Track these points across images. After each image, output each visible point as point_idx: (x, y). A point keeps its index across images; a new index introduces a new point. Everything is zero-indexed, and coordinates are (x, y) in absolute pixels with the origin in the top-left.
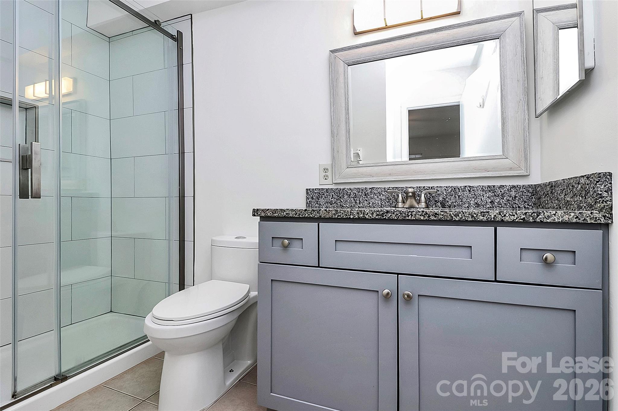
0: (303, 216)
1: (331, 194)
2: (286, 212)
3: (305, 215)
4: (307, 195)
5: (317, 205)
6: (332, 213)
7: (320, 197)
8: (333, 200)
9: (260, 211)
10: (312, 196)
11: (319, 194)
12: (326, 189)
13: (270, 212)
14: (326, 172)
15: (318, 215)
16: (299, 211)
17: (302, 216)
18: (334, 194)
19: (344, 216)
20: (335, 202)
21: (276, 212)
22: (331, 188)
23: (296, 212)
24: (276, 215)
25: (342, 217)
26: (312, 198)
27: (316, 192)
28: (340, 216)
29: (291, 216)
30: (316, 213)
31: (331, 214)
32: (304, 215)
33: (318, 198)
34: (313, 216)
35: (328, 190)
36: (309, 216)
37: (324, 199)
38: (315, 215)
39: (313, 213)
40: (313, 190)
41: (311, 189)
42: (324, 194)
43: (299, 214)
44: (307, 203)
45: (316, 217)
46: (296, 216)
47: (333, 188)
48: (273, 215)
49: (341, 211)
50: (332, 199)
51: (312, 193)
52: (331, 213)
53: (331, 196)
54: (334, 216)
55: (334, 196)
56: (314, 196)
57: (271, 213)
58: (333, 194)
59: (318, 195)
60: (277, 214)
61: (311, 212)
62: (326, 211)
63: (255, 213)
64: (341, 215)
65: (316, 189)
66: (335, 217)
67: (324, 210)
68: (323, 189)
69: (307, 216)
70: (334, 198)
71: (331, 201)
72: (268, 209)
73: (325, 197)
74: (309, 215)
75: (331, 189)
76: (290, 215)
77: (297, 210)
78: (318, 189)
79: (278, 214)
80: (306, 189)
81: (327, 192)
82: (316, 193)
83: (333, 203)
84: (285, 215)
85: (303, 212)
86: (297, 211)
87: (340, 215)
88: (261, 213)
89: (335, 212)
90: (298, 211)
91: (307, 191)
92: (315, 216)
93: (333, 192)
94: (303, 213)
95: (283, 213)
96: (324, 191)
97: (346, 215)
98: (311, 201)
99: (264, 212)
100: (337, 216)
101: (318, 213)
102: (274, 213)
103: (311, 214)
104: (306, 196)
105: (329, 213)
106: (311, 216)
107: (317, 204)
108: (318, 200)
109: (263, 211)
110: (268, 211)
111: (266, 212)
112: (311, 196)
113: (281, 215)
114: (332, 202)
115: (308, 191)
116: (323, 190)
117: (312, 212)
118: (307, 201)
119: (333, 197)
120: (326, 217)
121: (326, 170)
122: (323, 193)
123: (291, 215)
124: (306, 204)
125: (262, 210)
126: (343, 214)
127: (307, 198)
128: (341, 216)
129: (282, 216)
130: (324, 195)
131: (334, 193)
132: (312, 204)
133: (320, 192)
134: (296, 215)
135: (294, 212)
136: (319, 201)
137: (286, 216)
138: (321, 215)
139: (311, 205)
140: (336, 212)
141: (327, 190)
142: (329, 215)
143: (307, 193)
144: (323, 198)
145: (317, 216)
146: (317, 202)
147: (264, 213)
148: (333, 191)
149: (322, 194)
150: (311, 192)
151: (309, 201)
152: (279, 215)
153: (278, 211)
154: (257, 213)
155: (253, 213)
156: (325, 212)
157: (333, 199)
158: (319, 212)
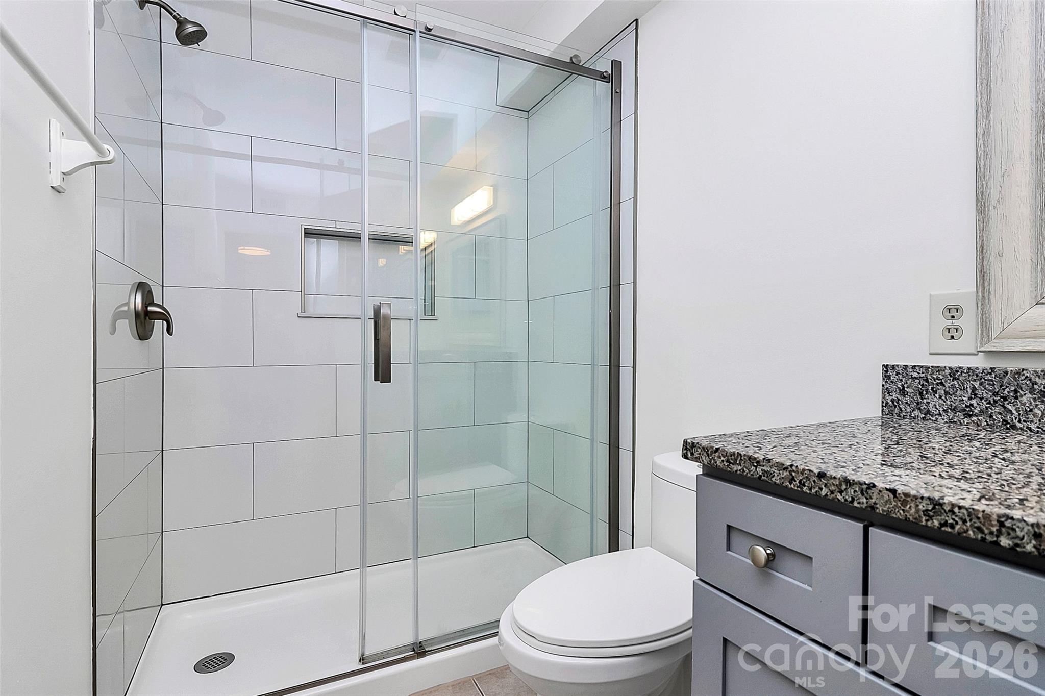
0: (813, 491)
1: (968, 386)
2: (763, 468)
3: (821, 489)
4: (886, 382)
5: (917, 413)
6: (917, 506)
7: (927, 391)
8: (975, 405)
9: (699, 450)
10: (903, 386)
11: (927, 381)
12: (950, 368)
13: (722, 458)
14: (953, 317)
15: (865, 500)
16: (802, 473)
17: (810, 489)
18: (981, 384)
19: (971, 532)
20: (981, 411)
21: (736, 460)
22: (969, 366)
23: (791, 474)
24: (735, 469)
25: (959, 534)
26: (903, 392)
27: (915, 375)
28: (952, 526)
29: (778, 482)
30: (855, 491)
31: (913, 510)
32: (817, 489)
33: (921, 394)
34: (846, 500)
35: (957, 371)
36: (832, 495)
37: (940, 397)
38: (853, 499)
39: (845, 489)
40: (905, 369)
41: (897, 366)
42: (942, 384)
43: (800, 482)
44: (885, 404)
45: (856, 504)
46: (792, 486)
47: (977, 368)
48: (728, 466)
49: (956, 510)
50: (970, 399)
51: (903, 377)
52: (913, 505)
53: (970, 391)
54: (927, 521)
55: (979, 392)
56: (907, 388)
57: (723, 461)
58: (977, 385)
59: (923, 385)
60: (740, 468)
61: (841, 485)
62: (895, 496)
63: (686, 452)
64: (957, 523)
65: (914, 367)
66: (929, 523)
67: (887, 489)
68: (939, 369)
69: (826, 495)
70: (981, 399)
71: (967, 406)
72: (717, 449)
73: (946, 393)
74: (832, 492)
75: (969, 369)
76: (773, 479)
77: (794, 468)
78: (922, 367)
79: (743, 469)
80: (883, 365)
81: (954, 379)
82: (916, 378)
83: (976, 411)
84: (760, 476)
85: (815, 479)
86: (794, 471)
87: (951, 521)
88: (700, 454)
89: (930, 507)
90: (797, 472)
91: (887, 371)
92: (852, 502)
93: (975, 380)
94: (814, 481)
95: (756, 467)
96: (943, 376)
97: (980, 529)
98: (899, 400)
99: (707, 453)
100: (936, 523)
101: (863, 494)
102: (730, 463)
103: (841, 492)
104: (883, 386)
105: (904, 503)
106: (839, 497)
107: (919, 409)
108: (922, 399)
109: (705, 451)
110: (717, 454)
111: (711, 455)
112: (899, 386)
113: (750, 471)
114: (971, 410)
115: (890, 371)
116: (938, 371)
117: (844, 487)
118: (884, 398)
119: (975, 395)
120: (895, 516)
121: (953, 311)
122: (938, 378)
123: (776, 479)
124: (883, 406)
125: (703, 448)
126: (964, 522)
127: (886, 391)
128: (957, 527)
129: (752, 475)
130: (944, 385)
131: (978, 383)
132: (901, 409)
133: (929, 377)
134: (791, 483)
135: (786, 473)
136: (925, 401)
137: (763, 478)
138: (875, 503)
139: (897, 411)
140: (934, 508)
141: (954, 373)
142: (903, 510)
143: (886, 377)
144: (937, 396)
145: (859, 503)
146: (918, 403)
147: (708, 455)
148: (977, 375)
149: (937, 384)
150: (897, 374)
151: (893, 401)
152: (744, 471)
153: (741, 459)
154: (692, 454)
155: (682, 451)
156: (892, 496)
157: (974, 402)
158: (869, 491)
